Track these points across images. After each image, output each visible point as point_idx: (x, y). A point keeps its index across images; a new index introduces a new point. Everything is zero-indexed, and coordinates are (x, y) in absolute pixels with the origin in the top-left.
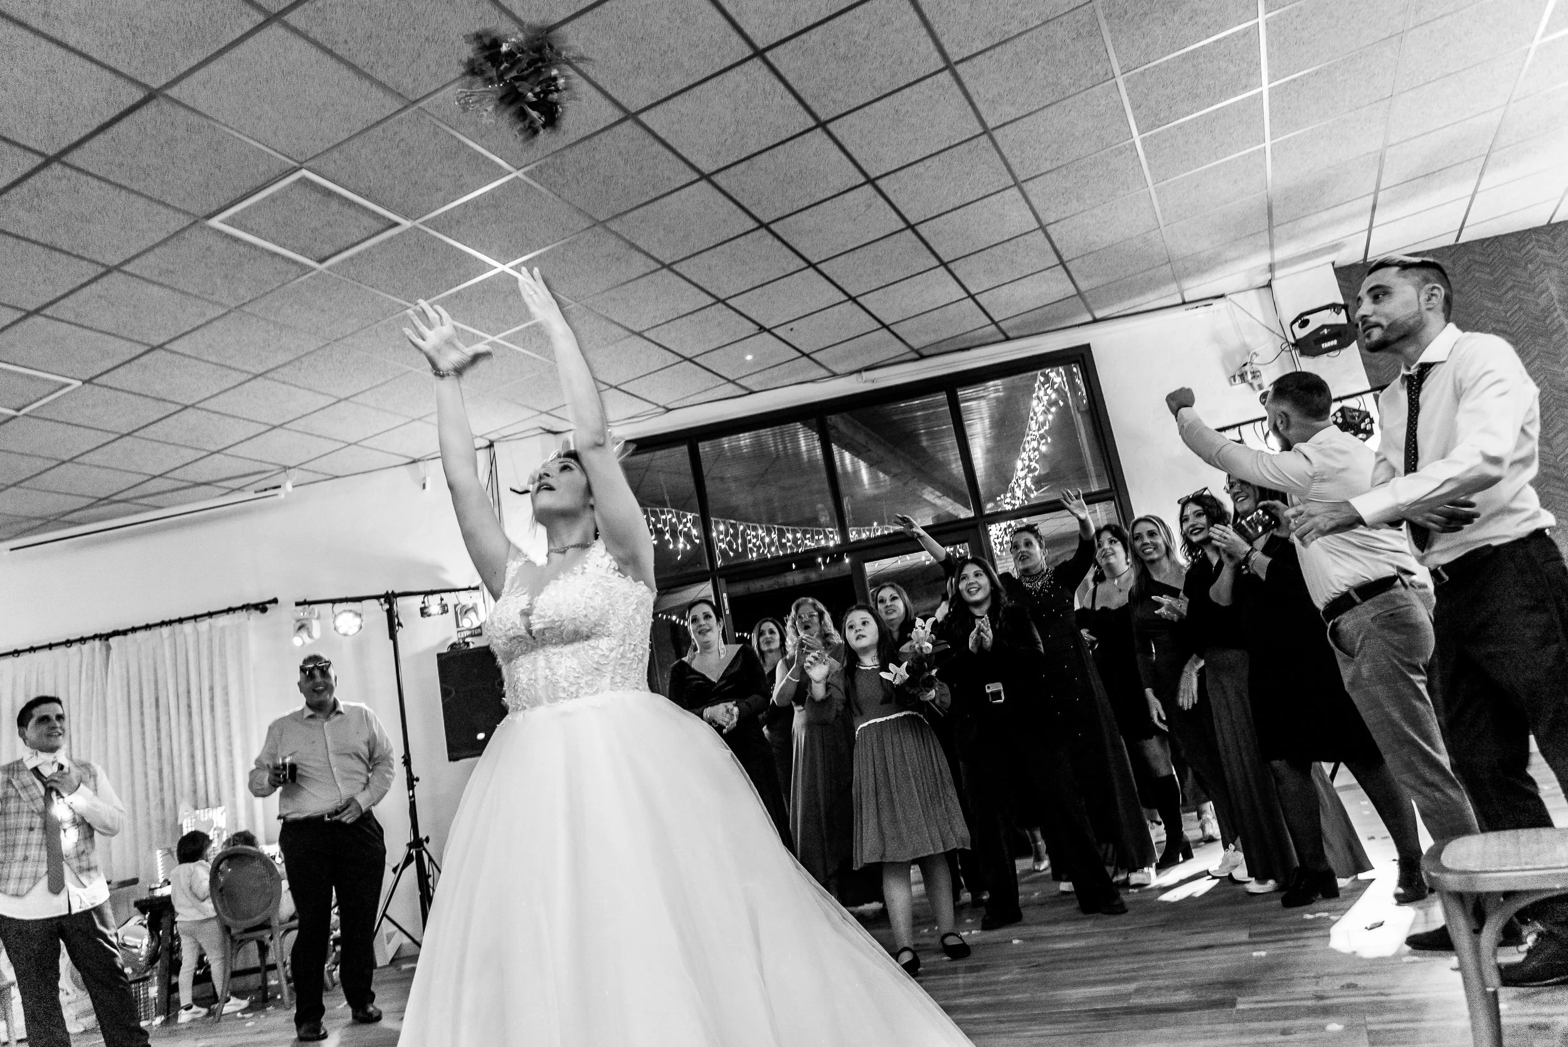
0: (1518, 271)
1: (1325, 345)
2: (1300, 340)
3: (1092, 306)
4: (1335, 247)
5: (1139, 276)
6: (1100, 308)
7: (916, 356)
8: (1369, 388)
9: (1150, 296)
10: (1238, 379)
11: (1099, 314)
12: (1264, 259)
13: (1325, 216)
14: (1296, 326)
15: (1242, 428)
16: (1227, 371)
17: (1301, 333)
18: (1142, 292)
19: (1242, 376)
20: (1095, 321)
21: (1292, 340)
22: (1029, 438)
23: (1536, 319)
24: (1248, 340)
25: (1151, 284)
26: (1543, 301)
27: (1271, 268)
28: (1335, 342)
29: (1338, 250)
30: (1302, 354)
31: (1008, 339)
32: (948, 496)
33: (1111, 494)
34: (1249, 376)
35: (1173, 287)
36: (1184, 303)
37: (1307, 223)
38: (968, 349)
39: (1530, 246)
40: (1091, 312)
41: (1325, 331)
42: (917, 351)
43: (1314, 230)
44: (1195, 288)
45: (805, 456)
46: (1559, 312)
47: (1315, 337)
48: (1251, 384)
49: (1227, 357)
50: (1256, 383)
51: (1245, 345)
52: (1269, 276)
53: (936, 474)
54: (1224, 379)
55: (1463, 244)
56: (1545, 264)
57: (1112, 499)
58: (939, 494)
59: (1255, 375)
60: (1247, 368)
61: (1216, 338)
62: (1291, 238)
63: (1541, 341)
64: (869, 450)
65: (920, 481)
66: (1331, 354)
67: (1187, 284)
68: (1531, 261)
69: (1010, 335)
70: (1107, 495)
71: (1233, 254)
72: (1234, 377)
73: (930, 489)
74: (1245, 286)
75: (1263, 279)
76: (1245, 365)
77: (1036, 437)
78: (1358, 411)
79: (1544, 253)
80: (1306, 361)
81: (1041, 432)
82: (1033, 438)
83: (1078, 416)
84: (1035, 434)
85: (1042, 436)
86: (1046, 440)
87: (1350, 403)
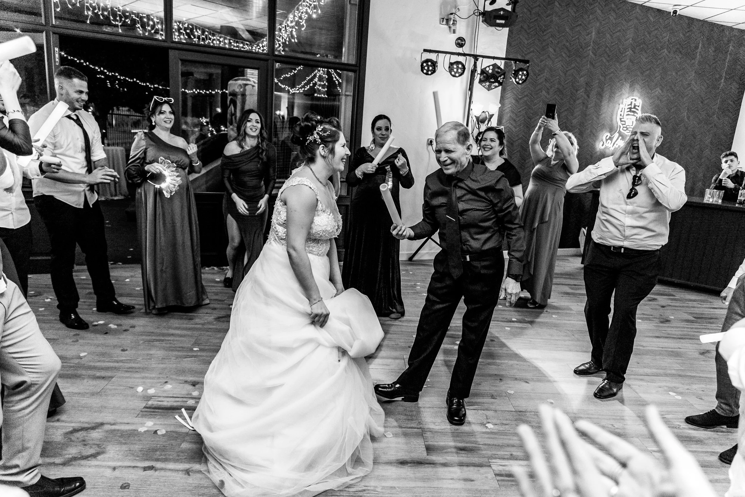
0: (586, 17)
1: (498, 21)
2: (487, 11)
8: (504, 57)
10: (444, 22)
15: (439, 54)
16: (441, 14)
17: (489, 8)
19: (448, 20)
21: (481, 9)
22: (304, 4)
23: (581, 47)
26: (588, 38)
28: (503, 22)
30: (485, 21)
33: (355, 68)
34: (452, 22)
39: (595, 5)
41: (502, 13)
46: (591, 47)
47: (494, 13)
48: (450, 27)
49: (444, 4)
50: (453, 28)
51: (455, 0)
54: (437, 18)
56: (597, 19)
57: (354, 72)
59: (455, 22)
60: (452, 16)
66: (498, 28)
68: (592, 14)
70: (353, 68)
72: (443, 19)
76: (452, 14)
77: (310, 5)
78: (501, 69)
79: (599, 11)
80: (483, 26)
81: (315, 3)
82: (308, 4)
83: (349, 6)
84: (311, 3)
85: (315, 7)
86: (318, 10)
87: (498, 62)
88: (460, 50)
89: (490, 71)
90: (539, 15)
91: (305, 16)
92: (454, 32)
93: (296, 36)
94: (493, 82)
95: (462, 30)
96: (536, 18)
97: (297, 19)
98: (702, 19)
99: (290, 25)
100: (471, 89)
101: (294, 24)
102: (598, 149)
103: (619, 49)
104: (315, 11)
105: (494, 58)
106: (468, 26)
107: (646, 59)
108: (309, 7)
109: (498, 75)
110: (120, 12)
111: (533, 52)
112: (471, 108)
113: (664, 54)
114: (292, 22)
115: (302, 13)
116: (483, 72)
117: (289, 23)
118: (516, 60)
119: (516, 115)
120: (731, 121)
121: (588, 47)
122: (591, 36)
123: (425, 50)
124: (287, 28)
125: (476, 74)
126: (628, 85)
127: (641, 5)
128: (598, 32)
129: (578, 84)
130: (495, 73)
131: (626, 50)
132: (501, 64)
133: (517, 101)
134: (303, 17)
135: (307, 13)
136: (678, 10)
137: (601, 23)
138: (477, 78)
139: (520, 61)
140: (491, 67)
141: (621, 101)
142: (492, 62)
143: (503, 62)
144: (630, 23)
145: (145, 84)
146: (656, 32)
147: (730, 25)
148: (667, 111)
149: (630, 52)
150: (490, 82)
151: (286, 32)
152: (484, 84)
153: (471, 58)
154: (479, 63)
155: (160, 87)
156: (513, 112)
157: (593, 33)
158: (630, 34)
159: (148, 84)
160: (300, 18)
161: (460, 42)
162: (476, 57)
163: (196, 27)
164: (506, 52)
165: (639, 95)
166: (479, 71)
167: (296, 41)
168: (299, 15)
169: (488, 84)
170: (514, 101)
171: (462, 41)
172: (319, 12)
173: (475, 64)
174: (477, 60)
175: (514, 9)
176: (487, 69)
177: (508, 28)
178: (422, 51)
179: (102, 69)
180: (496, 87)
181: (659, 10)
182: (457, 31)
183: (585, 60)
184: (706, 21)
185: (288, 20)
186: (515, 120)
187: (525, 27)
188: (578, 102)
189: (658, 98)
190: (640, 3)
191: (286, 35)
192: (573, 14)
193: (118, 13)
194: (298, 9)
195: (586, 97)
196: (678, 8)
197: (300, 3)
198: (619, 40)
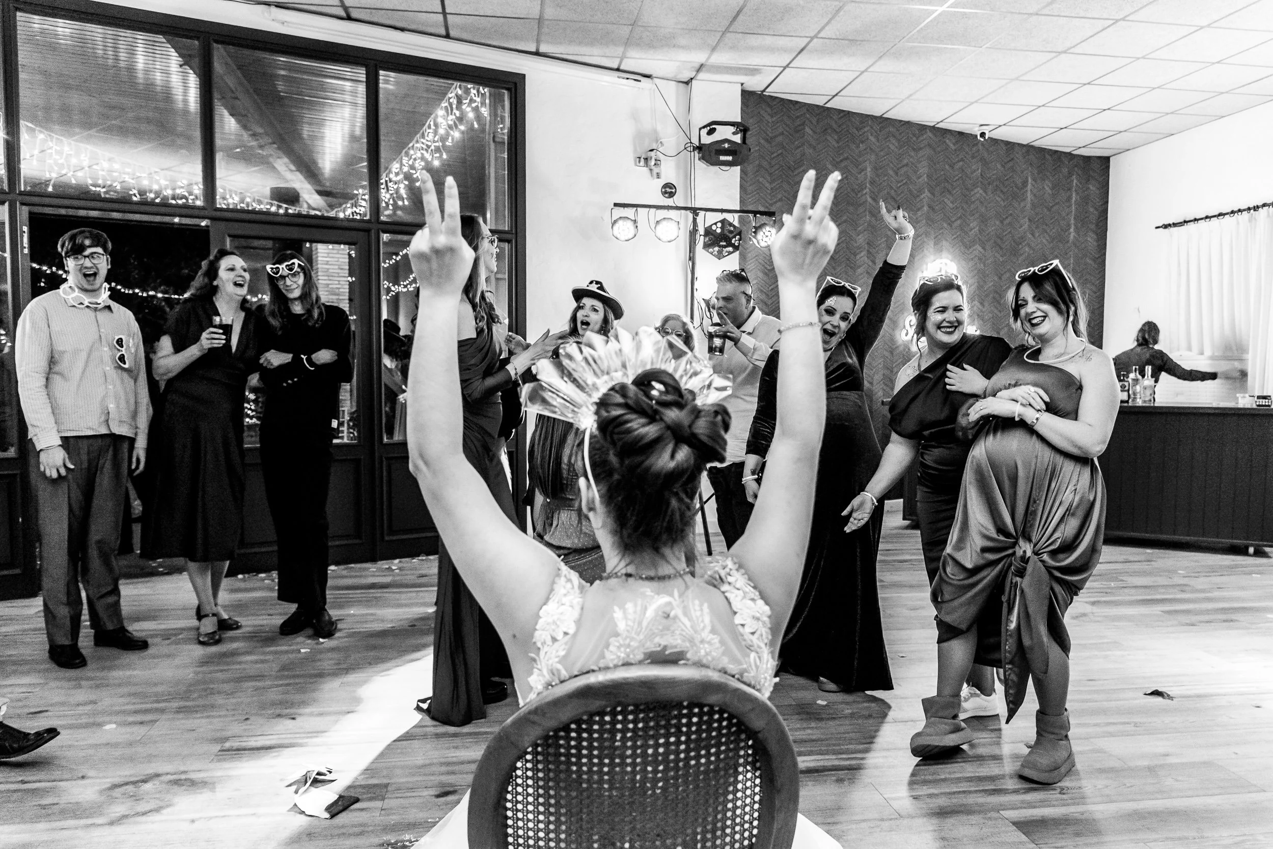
0: (853, 146)
1: (722, 158)
2: (704, 144)
3: (543, 38)
4: (753, 71)
5: (601, 26)
6: (548, 42)
7: (343, 14)
8: (738, 208)
9: (596, 51)
10: (642, 163)
11: (543, 49)
12: (699, 57)
13: (769, 40)
14: (705, 131)
15: (639, 209)
16: (635, 151)
17: (707, 140)
18: (592, 43)
19: (647, 160)
20: (537, 54)
21: (696, 142)
22: (418, 145)
23: (853, 190)
24: (659, 128)
25: (605, 39)
26: (861, 177)
27: (700, 68)
28: (730, 158)
29: (753, 75)
30: (702, 159)
31: (447, 36)
32: (301, 172)
33: (508, 236)
34: (653, 162)
35: (620, 50)
36: (618, 70)
37: (753, 41)
38: (402, 30)
39: (866, 129)
40: (538, 42)
41: (726, 145)
42: (346, 9)
43: (752, 49)
44: (636, 61)
45: (140, 75)
46: (867, 190)
47: (715, 147)
48: (651, 170)
49: (639, 136)
50: (656, 170)
51: (655, 131)
52: (692, 74)
53: (296, 147)
54: (631, 158)
55: (828, 108)
56: (871, 149)
57: (509, 241)
58: (293, 168)
59: (657, 162)
60: (653, 154)
61: (635, 116)
62: (733, 48)
63: (851, 209)
64: (236, 98)
65: (279, 148)
66: (723, 168)
67: (633, 53)
68: (862, 142)
69: (452, 33)
70: (506, 236)
71: (683, 41)
72: (640, 158)
73: (286, 160)
74: (670, 76)
75: (686, 76)
76: (652, 150)
77: (428, 147)
78: (734, 227)
79: (872, 139)
80: (700, 166)
81: (437, 144)
82: (424, 147)
83: (492, 146)
84: (429, 144)
85: (438, 150)
86: (441, 155)
87: (729, 217)
88: (670, 202)
89: (719, 231)
90: (784, 147)
91: (419, 164)
92: (658, 176)
93: (405, 196)
94: (725, 247)
95: (670, 172)
96: (780, 152)
97: (405, 169)
98: (1025, 143)
99: (394, 179)
100: (692, 259)
101: (401, 177)
102: (900, 342)
103: (910, 191)
104: (438, 155)
105: (722, 211)
106: (678, 167)
107: (952, 203)
108: (427, 151)
109: (731, 236)
110: (103, 170)
111: (781, 200)
112: (695, 287)
113: (978, 195)
114: (397, 174)
115: (415, 159)
116: (708, 232)
117: (392, 176)
118: (755, 213)
119: (767, 295)
120: (1094, 289)
121: (863, 189)
122: (866, 174)
123: (616, 205)
124: (390, 184)
125: (697, 236)
126: (932, 243)
127: (934, 127)
128: (875, 169)
129: (855, 245)
130: (726, 232)
131: (921, 191)
132: (734, 219)
133: (766, 274)
134: (417, 165)
135: (423, 158)
136: (987, 132)
137: (877, 155)
138: (701, 241)
139: (762, 213)
140: (719, 225)
141: (925, 266)
142: (720, 216)
143: (736, 215)
144: (921, 153)
145: (131, 292)
146: (961, 163)
147: (1067, 150)
148: (996, 278)
149: (927, 193)
150: (720, 246)
151: (388, 190)
152: (711, 250)
153: (688, 212)
154: (700, 219)
155: (160, 295)
156: (761, 291)
157: (869, 169)
158: (923, 170)
159: (137, 291)
160: (412, 167)
161: (669, 190)
162: (695, 211)
163: (230, 191)
164: (741, 202)
165: (950, 257)
166: (701, 231)
167: (406, 203)
168: (410, 163)
169: (717, 249)
170: (760, 275)
171: (671, 188)
172: (445, 156)
173: (695, 220)
174: (697, 215)
175: (744, 139)
176: (714, 228)
177: (739, 168)
178: (612, 206)
179: (54, 269)
180: (730, 253)
181: (961, 134)
182: (663, 175)
183: (861, 210)
184: (1032, 146)
185: (390, 172)
186: (766, 304)
187: (765, 164)
188: (859, 271)
189: (980, 259)
190: (932, 124)
191: (388, 196)
192: (834, 143)
193: (101, 173)
194: (407, 154)
195: (870, 263)
196: (986, 130)
197: (411, 145)
198: (909, 178)
